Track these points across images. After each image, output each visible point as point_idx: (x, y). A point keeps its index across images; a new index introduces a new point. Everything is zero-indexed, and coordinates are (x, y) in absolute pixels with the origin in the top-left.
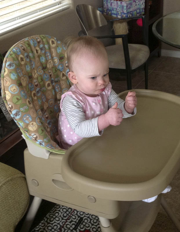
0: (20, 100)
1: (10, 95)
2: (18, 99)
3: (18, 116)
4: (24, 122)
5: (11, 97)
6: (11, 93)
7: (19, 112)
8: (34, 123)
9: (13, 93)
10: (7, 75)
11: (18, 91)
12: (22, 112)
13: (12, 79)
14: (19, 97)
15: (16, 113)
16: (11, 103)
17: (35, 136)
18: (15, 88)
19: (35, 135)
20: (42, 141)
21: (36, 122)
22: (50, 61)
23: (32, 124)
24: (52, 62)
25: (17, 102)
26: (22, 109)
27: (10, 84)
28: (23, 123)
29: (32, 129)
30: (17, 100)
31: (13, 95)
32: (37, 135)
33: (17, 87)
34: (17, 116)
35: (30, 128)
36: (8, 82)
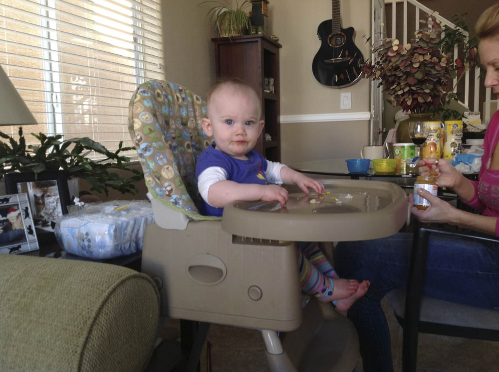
0: (153, 131)
1: (140, 123)
2: (150, 130)
3: (149, 151)
4: (156, 163)
5: (141, 126)
6: (141, 121)
7: (150, 147)
8: (170, 168)
9: (144, 121)
10: (140, 101)
11: (152, 121)
12: (155, 148)
13: (145, 106)
14: (152, 128)
15: (146, 148)
16: (141, 134)
17: (169, 188)
18: (148, 117)
19: (170, 186)
20: (178, 197)
21: (172, 167)
22: (192, 119)
23: (167, 168)
24: (194, 121)
25: (149, 134)
26: (154, 144)
27: (141, 111)
28: (153, 164)
29: (166, 175)
30: (149, 132)
31: (144, 125)
32: (173, 186)
33: (152, 117)
34: (147, 152)
35: (164, 174)
36: (139, 109)
